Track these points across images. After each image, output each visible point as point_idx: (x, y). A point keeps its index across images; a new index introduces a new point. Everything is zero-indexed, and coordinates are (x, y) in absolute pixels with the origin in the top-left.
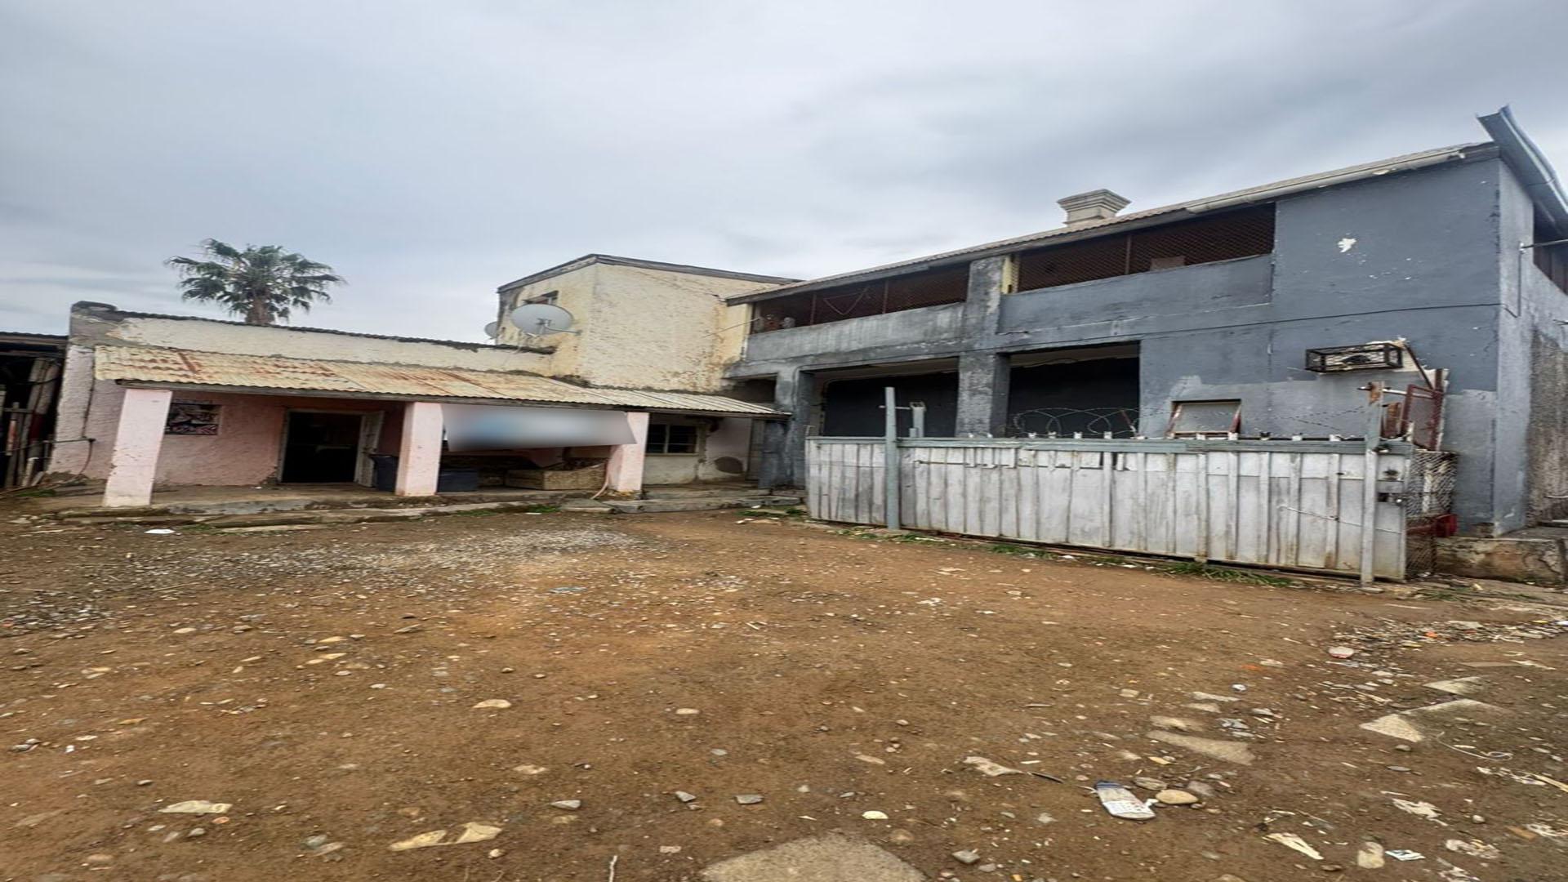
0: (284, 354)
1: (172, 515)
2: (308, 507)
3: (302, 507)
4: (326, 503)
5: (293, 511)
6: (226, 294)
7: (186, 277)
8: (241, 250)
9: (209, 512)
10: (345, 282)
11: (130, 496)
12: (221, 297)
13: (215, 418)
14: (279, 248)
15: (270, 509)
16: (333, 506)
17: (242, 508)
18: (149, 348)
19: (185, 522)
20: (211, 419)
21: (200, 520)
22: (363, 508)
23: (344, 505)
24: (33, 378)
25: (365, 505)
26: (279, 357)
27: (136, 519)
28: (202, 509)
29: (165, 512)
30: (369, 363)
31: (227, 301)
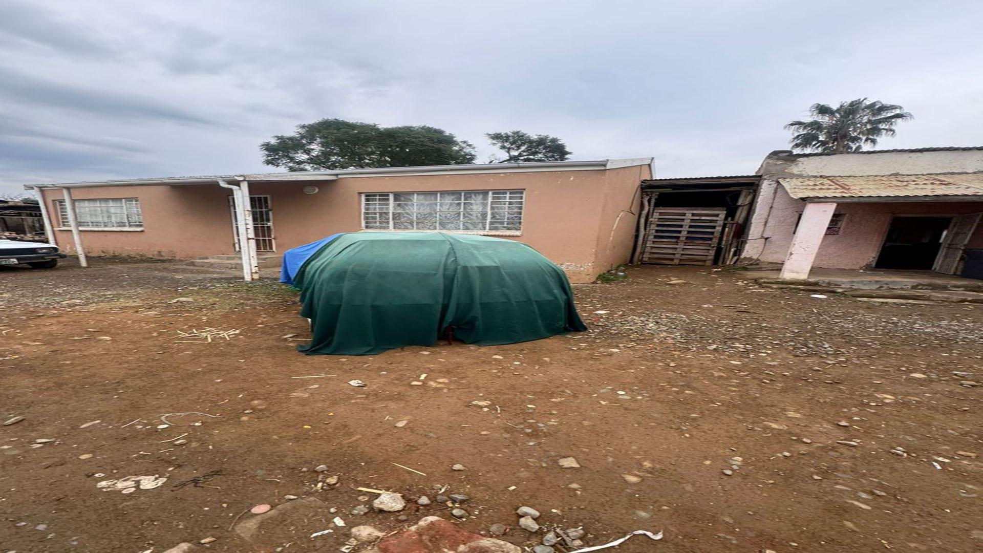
0: (900, 172)
1: (820, 286)
2: (914, 287)
3: (909, 287)
4: (929, 285)
5: (902, 289)
6: (819, 142)
7: (796, 134)
8: (835, 107)
9: (843, 286)
10: (911, 116)
11: (797, 273)
12: (815, 145)
13: (839, 223)
14: (865, 99)
15: (885, 287)
16: (934, 288)
17: (865, 284)
18: (809, 177)
19: (830, 291)
20: (837, 224)
21: (840, 290)
22: (960, 291)
23: (944, 288)
24: (740, 203)
25: (962, 289)
26: (896, 175)
27: (801, 287)
28: (839, 283)
29: (816, 284)
30: (975, 173)
31: (819, 147)
